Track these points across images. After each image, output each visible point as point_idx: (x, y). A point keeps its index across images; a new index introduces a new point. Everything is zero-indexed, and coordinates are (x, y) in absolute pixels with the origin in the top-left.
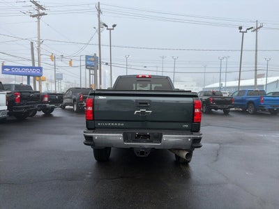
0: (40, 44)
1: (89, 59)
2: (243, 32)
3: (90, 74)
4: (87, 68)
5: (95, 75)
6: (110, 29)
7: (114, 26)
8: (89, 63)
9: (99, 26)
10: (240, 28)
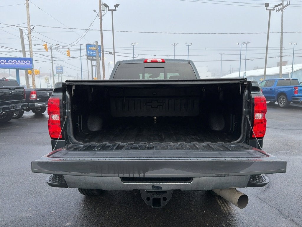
0: (30, 30)
1: (90, 48)
2: (270, 10)
3: (92, 66)
4: (88, 59)
5: (98, 67)
6: (112, 10)
7: (117, 6)
8: (90, 53)
9: (100, 8)
10: (267, 5)
